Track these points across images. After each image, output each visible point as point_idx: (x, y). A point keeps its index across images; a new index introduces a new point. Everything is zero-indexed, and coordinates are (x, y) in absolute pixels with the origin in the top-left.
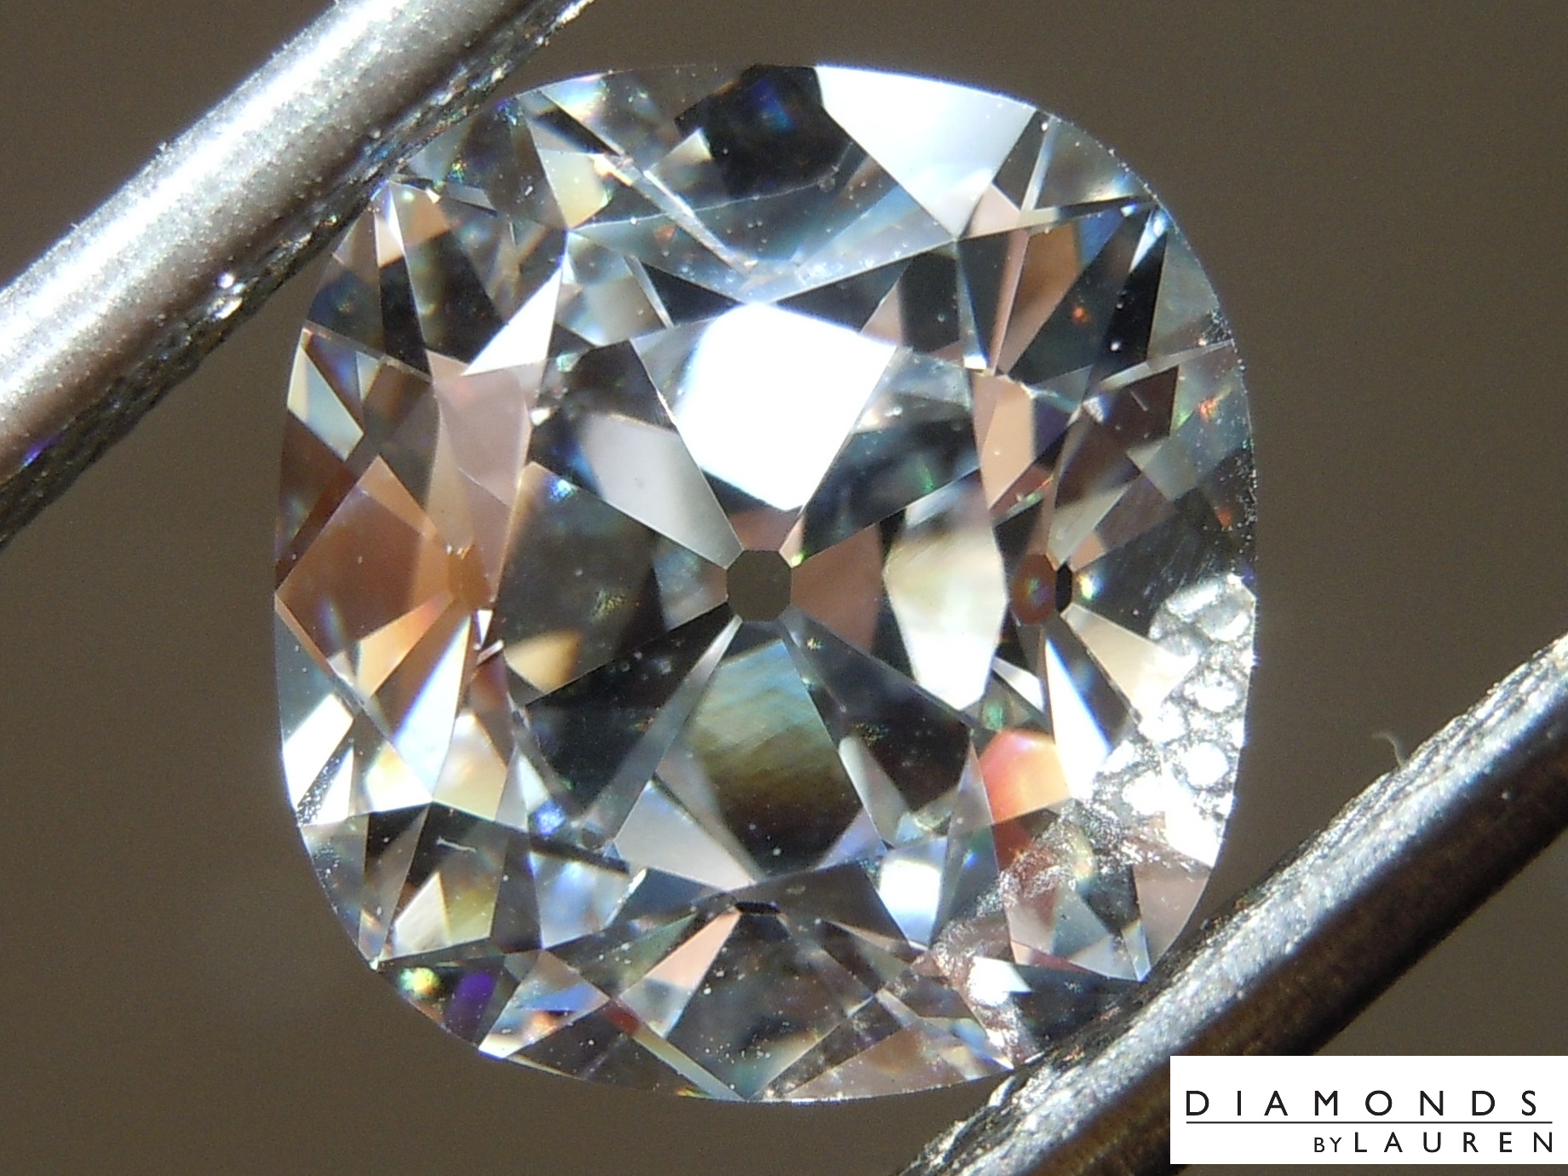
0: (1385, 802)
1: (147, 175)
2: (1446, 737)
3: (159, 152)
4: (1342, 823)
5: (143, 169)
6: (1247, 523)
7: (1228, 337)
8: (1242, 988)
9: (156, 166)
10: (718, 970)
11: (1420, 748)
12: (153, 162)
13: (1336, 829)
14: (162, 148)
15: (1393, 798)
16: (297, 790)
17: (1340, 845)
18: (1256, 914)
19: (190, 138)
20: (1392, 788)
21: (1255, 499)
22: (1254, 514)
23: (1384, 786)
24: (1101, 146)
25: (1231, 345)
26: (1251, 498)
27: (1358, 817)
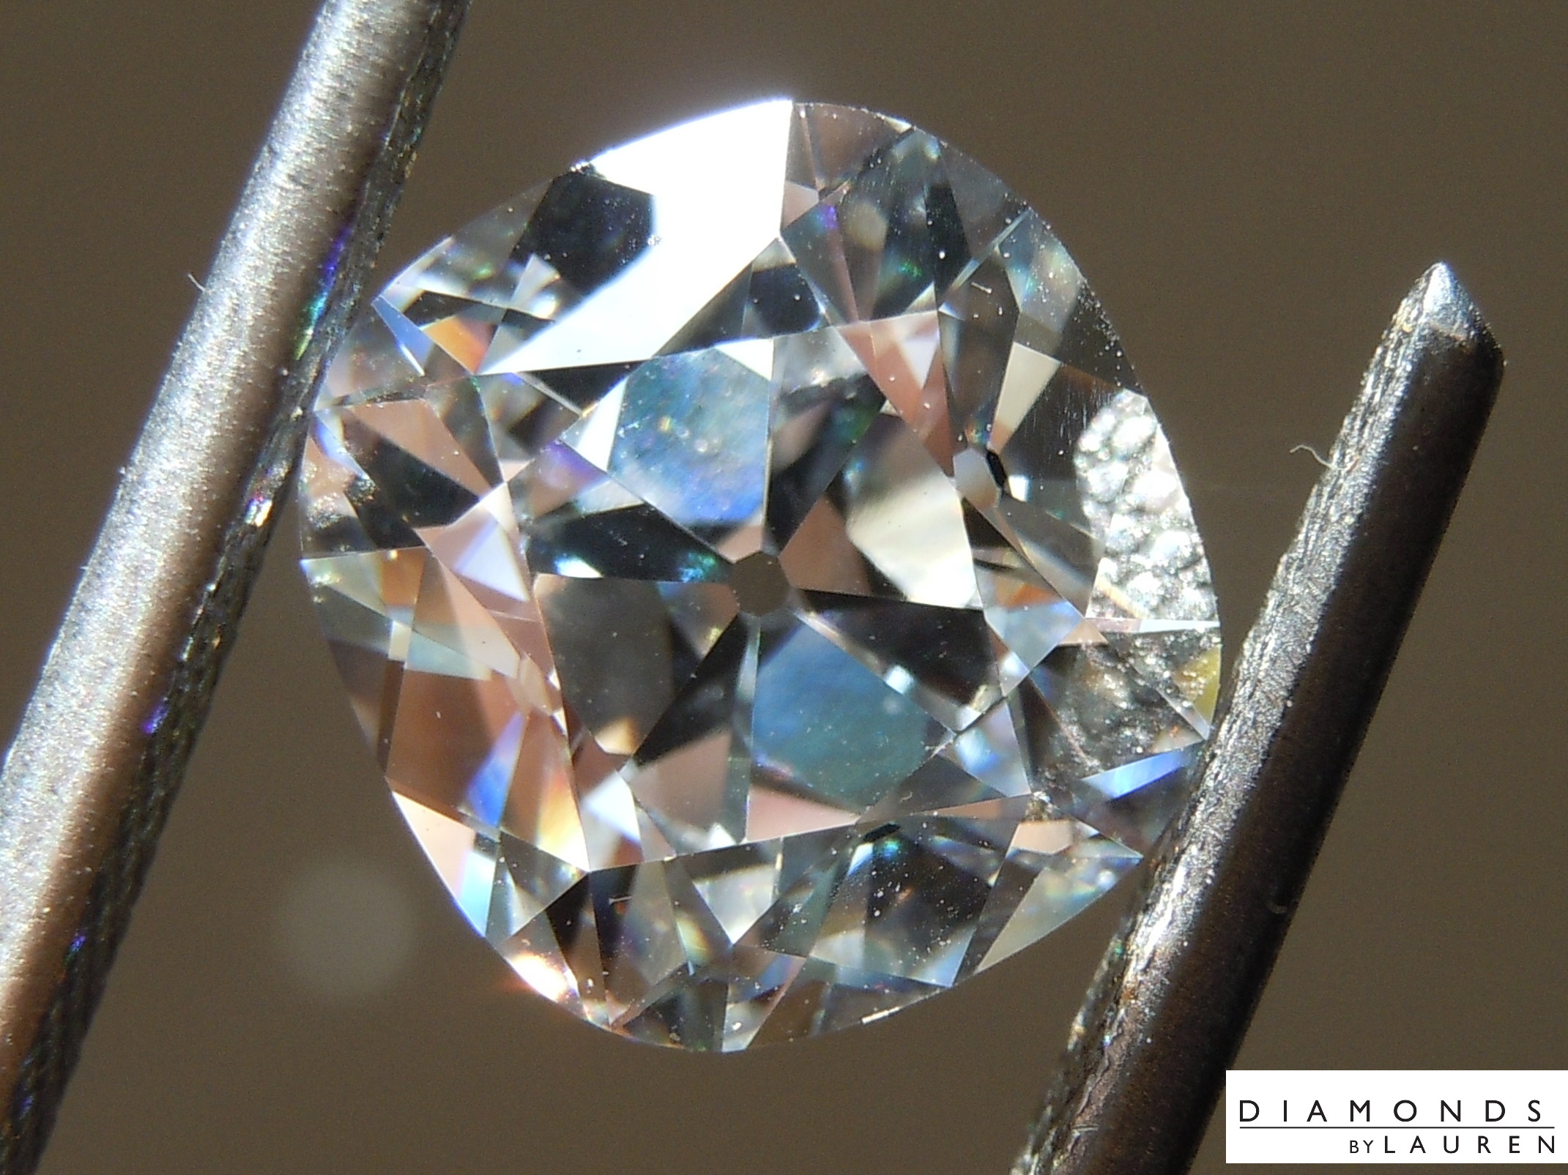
0: (1326, 503)
1: (122, 496)
2: (1347, 431)
3: (122, 476)
4: (1301, 537)
5: (116, 495)
6: (1112, 344)
7: (1025, 207)
8: (1287, 698)
9: (125, 487)
10: (877, 892)
11: (1331, 452)
12: (121, 486)
13: (1299, 545)
14: (123, 471)
15: (1331, 497)
16: (479, 922)
17: (1308, 553)
18: (1270, 638)
19: (141, 452)
20: (1327, 490)
21: (1108, 322)
22: (1113, 334)
23: (1320, 495)
24: (854, 109)
25: (1030, 213)
26: (1106, 323)
27: (1310, 527)
